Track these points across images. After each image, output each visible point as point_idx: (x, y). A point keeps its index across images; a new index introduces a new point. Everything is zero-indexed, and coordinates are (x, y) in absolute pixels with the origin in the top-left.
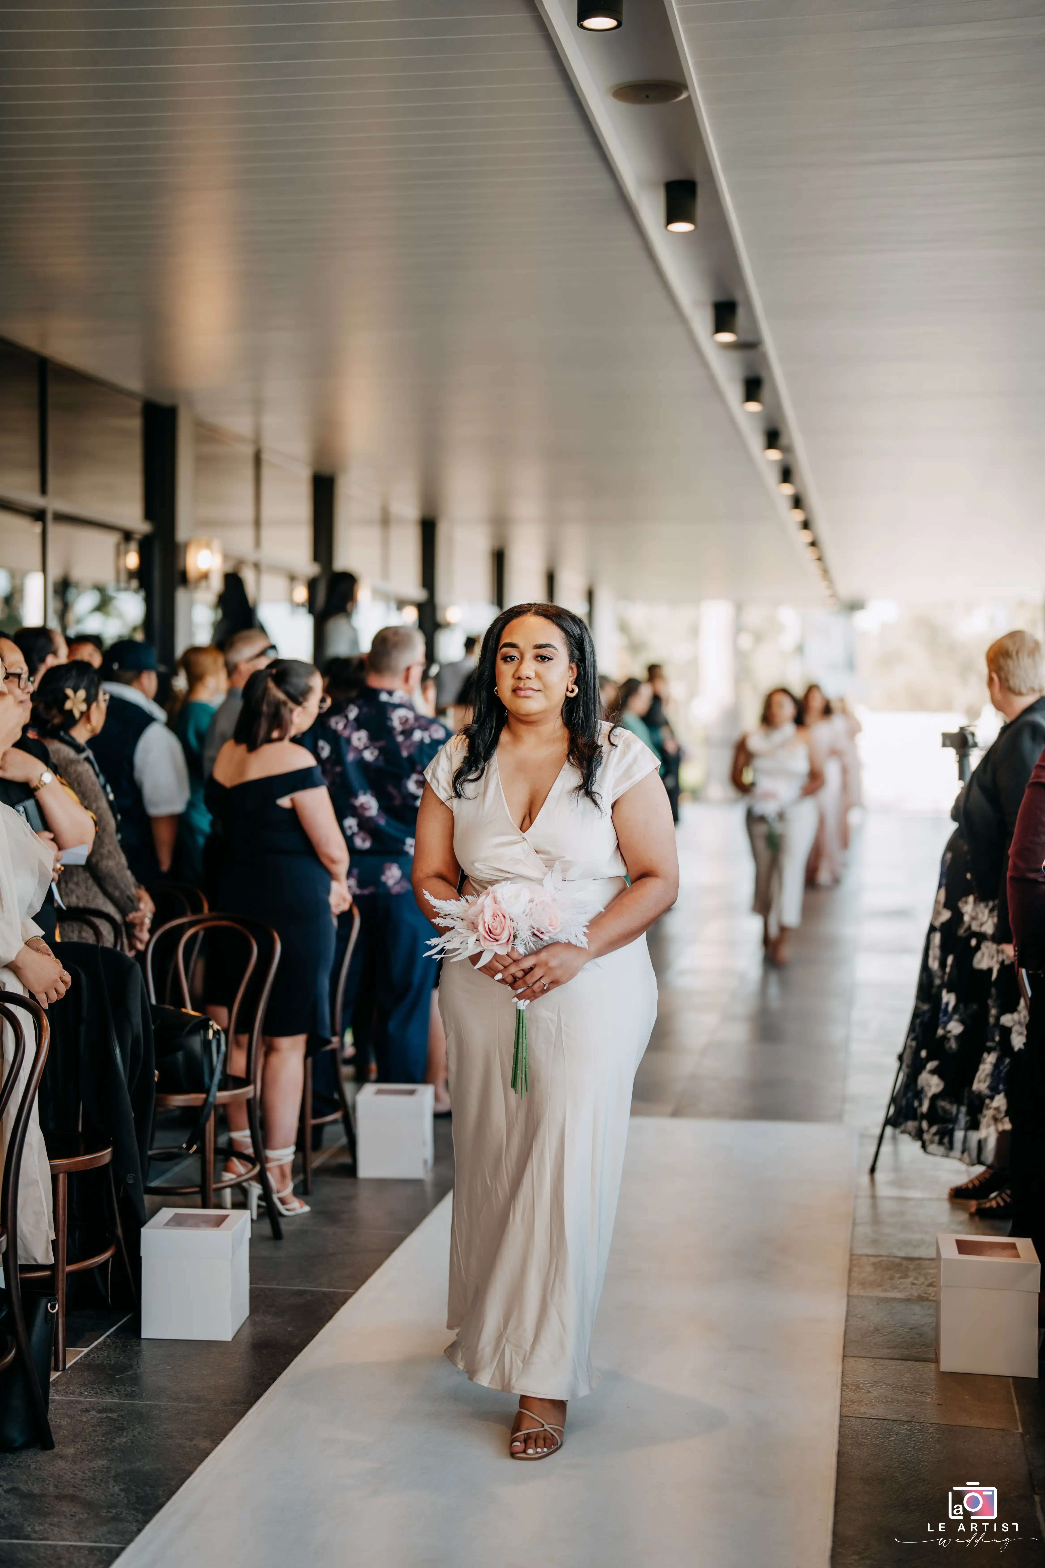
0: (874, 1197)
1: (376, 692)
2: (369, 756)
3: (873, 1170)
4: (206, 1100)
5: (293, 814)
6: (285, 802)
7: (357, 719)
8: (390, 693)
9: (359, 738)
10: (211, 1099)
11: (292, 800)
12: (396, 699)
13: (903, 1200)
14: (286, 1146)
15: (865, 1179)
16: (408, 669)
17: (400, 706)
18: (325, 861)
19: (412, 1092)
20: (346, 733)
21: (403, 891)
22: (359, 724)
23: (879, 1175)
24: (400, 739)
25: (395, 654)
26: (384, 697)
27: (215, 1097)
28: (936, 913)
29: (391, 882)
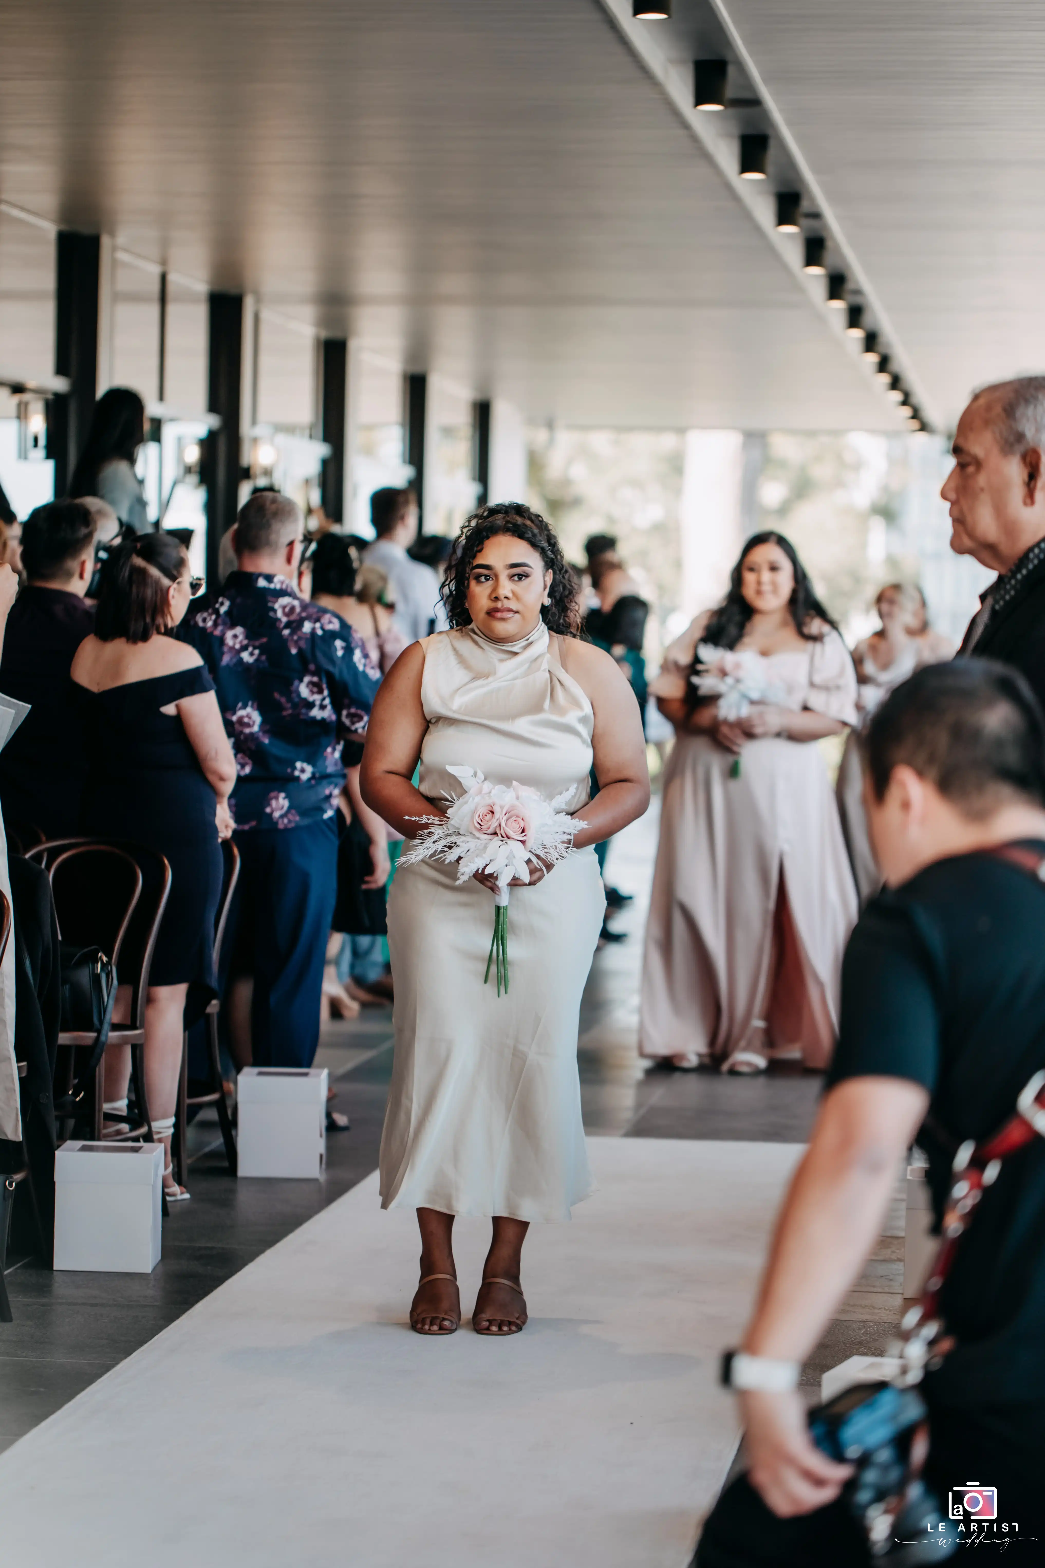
1: (252, 578)
2: (248, 657)
4: (97, 1039)
5: (178, 722)
6: (169, 709)
7: (228, 613)
8: (269, 578)
9: (234, 637)
10: (103, 1038)
11: (177, 706)
12: (276, 585)
14: (165, 1117)
16: (291, 544)
17: (283, 593)
18: (212, 778)
20: (218, 632)
21: (292, 825)
22: (232, 620)
25: (276, 526)
26: (262, 583)
27: (107, 1036)
29: (277, 815)
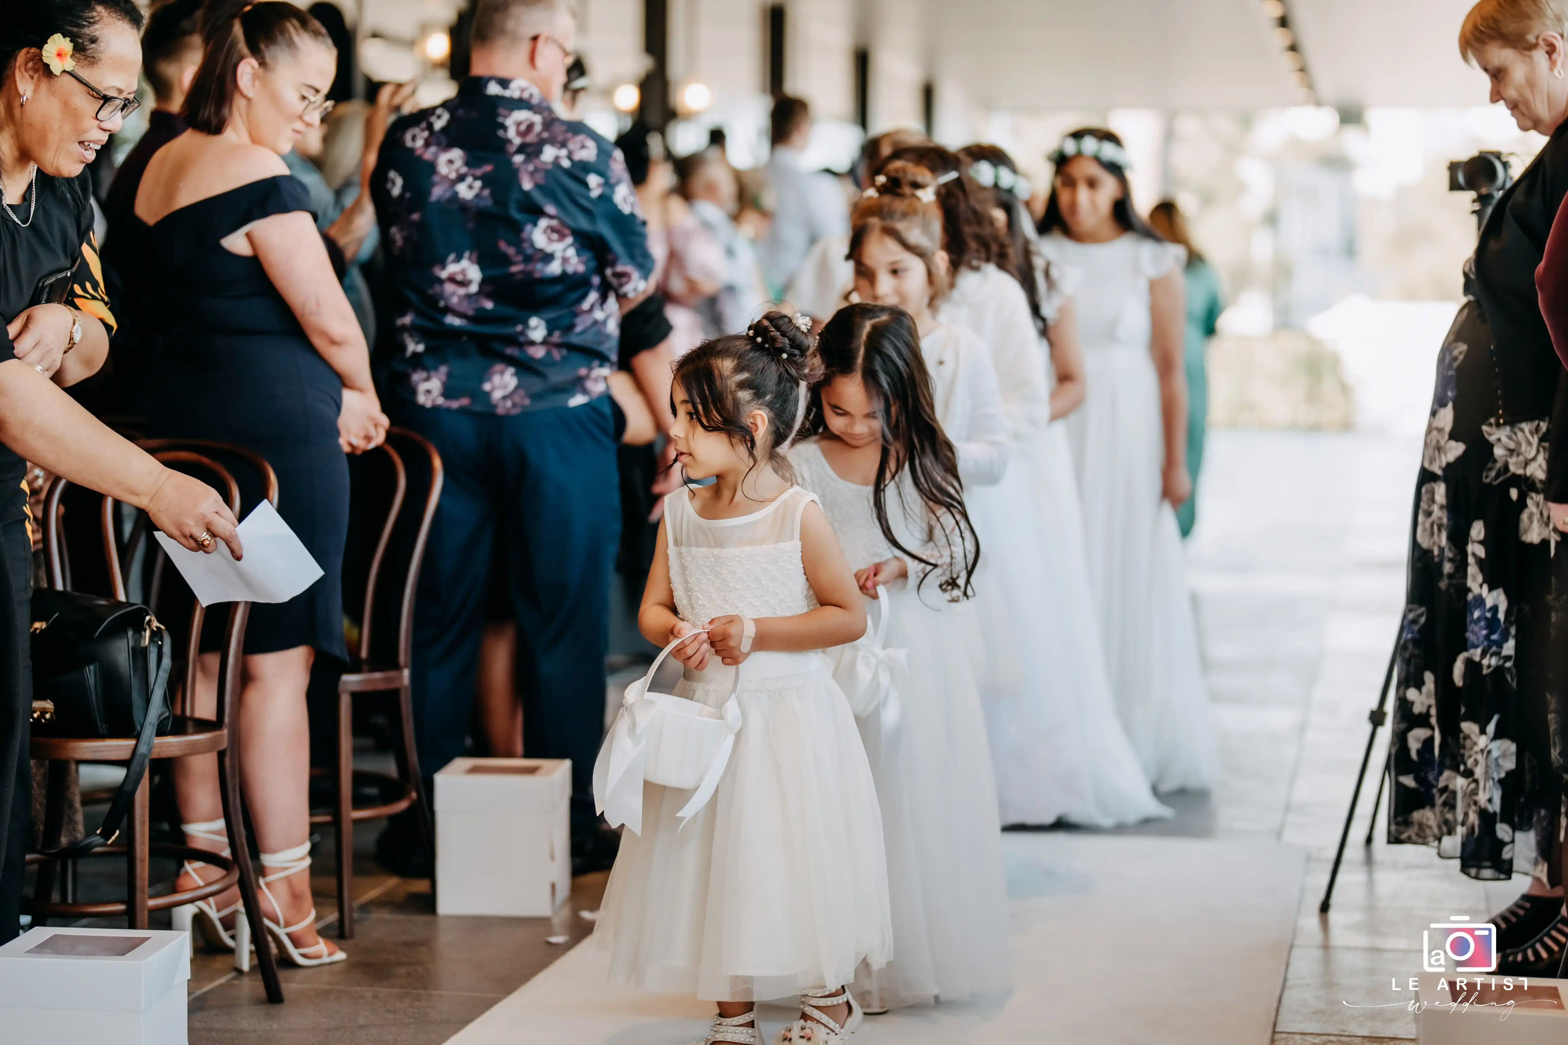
0: (1326, 947)
1: (482, 82)
2: (466, 191)
3: (1325, 907)
6: (237, 243)
8: (504, 83)
9: (450, 162)
11: (250, 238)
12: (513, 92)
13: (1375, 951)
15: (1311, 921)
16: (536, 39)
17: (519, 103)
18: (319, 343)
19: (532, 771)
20: (429, 155)
21: (516, 411)
22: (449, 139)
23: (1333, 915)
24: (518, 159)
26: (493, 89)
28: (1433, 448)
29: (497, 395)
